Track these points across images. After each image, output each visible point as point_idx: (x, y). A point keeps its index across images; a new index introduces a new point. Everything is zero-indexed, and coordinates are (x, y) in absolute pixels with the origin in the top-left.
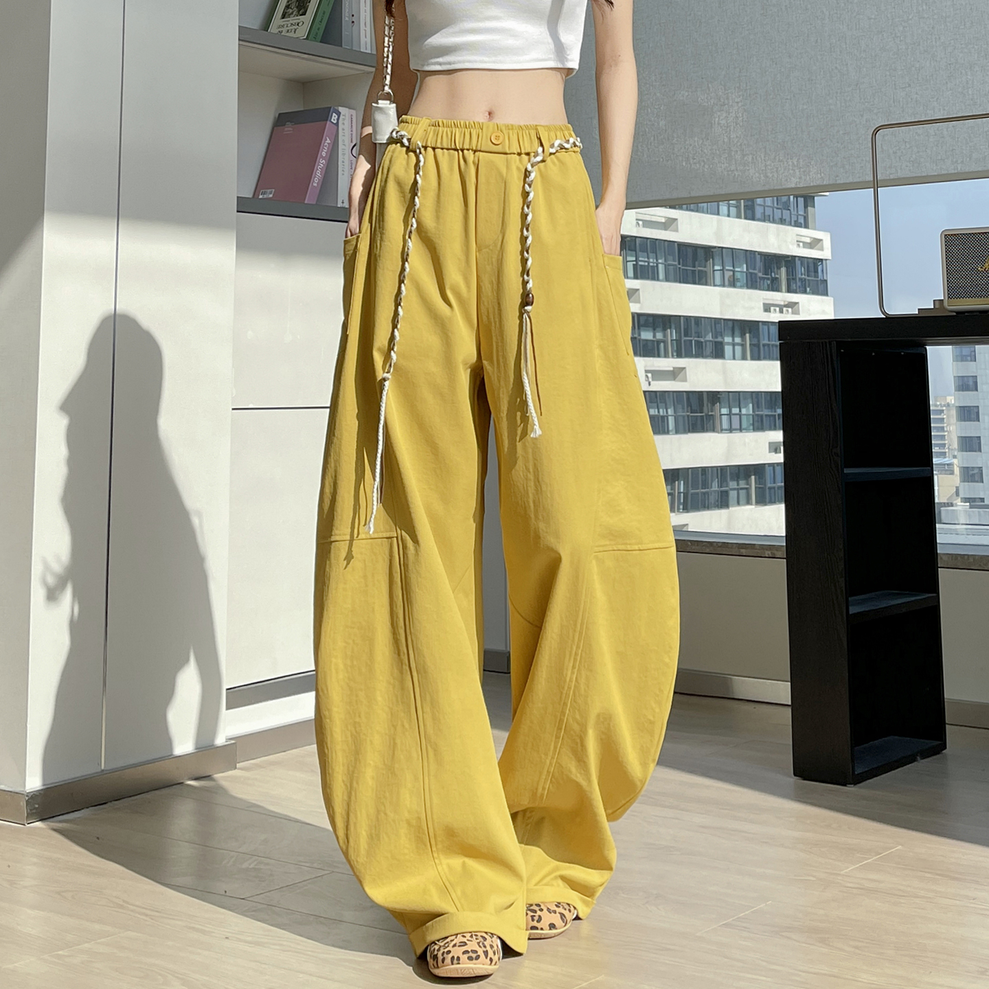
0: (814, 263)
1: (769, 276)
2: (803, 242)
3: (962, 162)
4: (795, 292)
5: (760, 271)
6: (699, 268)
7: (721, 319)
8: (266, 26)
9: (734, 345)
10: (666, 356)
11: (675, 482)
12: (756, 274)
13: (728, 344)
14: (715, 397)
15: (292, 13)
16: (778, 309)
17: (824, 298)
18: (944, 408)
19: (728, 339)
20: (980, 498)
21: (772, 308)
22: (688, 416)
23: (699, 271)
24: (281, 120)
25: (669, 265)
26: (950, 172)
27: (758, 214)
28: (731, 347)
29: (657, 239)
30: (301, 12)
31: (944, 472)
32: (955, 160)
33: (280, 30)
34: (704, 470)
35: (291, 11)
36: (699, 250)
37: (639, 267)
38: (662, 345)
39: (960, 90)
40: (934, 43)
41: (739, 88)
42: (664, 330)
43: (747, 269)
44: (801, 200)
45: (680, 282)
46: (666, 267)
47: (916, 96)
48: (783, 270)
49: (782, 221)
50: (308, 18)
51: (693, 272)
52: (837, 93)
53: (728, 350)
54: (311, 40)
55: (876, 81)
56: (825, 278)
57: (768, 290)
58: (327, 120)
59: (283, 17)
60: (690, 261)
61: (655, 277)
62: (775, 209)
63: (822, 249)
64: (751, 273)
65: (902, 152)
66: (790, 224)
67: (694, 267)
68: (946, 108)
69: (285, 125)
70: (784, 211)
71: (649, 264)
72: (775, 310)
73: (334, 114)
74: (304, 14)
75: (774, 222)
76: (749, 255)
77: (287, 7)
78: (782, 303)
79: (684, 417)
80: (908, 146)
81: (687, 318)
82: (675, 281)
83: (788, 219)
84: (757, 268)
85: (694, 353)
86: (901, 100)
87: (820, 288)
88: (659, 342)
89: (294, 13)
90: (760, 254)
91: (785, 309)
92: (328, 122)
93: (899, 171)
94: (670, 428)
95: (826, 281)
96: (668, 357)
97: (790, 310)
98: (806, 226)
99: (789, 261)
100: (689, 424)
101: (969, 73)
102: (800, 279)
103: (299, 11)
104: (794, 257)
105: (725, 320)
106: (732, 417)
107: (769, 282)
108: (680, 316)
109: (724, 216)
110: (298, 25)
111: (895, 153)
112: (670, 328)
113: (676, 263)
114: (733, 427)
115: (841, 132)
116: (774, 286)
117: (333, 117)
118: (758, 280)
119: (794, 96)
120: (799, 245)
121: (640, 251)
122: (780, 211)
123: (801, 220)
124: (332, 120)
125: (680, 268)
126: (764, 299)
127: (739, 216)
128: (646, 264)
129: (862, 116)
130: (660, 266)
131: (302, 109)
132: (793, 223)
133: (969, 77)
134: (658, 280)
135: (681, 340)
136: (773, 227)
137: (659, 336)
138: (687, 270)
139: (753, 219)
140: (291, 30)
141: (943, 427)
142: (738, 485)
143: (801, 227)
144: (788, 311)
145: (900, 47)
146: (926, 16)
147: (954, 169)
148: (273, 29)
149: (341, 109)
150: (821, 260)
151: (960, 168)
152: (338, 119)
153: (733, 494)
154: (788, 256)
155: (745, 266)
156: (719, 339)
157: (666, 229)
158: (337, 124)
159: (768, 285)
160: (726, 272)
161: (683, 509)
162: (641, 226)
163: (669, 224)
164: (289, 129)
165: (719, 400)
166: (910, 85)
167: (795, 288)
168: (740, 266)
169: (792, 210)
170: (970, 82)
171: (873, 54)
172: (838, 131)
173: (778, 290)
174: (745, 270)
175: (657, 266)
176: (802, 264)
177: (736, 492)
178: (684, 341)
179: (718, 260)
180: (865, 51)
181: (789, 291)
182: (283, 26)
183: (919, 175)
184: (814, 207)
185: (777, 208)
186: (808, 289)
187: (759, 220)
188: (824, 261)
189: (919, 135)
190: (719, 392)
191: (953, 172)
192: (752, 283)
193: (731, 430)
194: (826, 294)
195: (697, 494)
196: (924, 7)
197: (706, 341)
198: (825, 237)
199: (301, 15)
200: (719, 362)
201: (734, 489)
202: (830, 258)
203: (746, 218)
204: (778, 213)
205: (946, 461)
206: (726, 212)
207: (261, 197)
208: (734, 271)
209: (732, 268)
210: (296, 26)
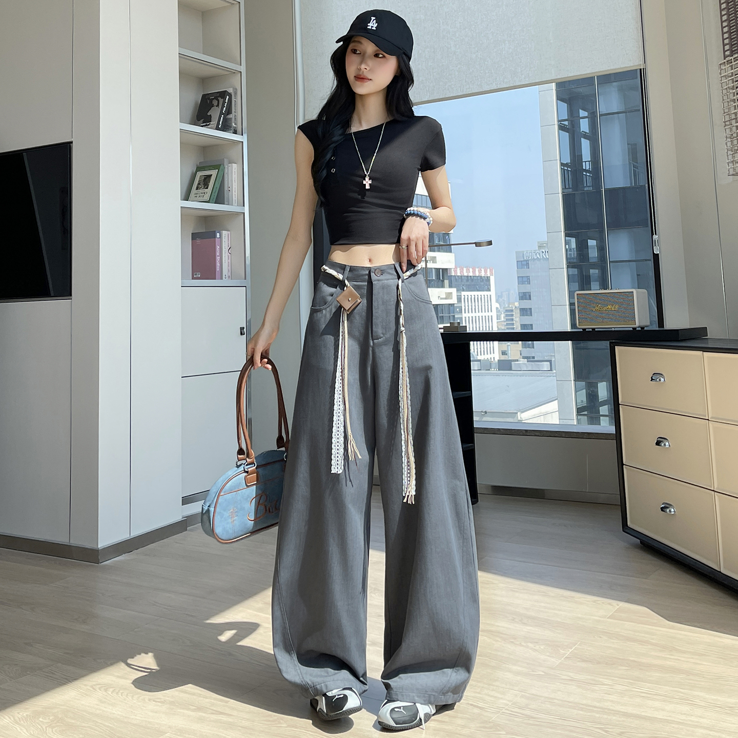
20: (532, 357)
24: (194, 236)
35: (201, 186)
50: (209, 190)
58: (216, 237)
59: (197, 189)
69: (197, 240)
73: (218, 234)
74: (207, 188)
77: (199, 184)
103: (204, 187)
117: (218, 236)
131: (204, 231)
140: (201, 196)
148: (193, 194)
149: (223, 231)
152: (220, 236)
158: (221, 238)
164: (199, 241)
182: (197, 194)
199: (205, 189)
210: (203, 194)
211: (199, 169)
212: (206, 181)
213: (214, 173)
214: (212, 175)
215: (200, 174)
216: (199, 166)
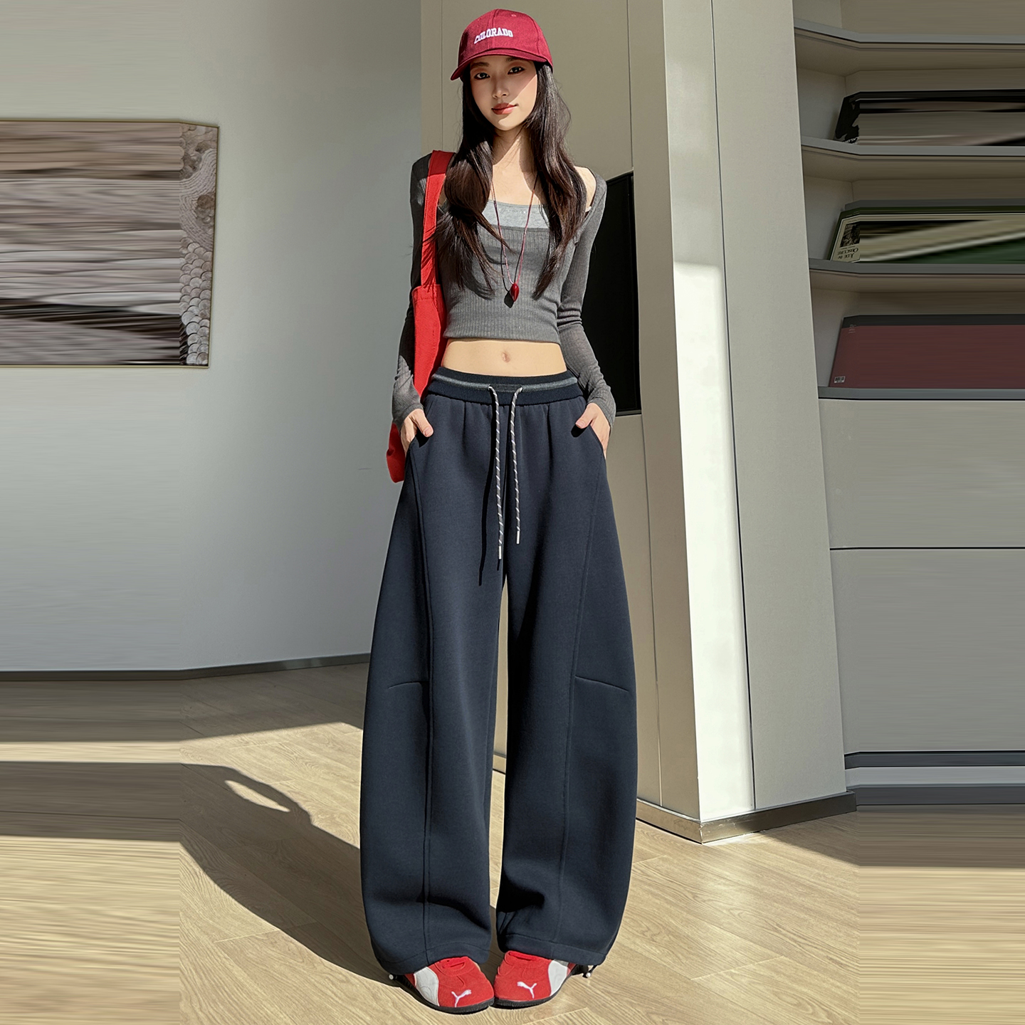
8: (828, 256)
15: (848, 242)
24: (846, 322)
35: (848, 240)
59: (842, 244)
69: (849, 327)
89: (850, 242)
110: (854, 251)
140: (848, 256)
148: (835, 257)
164: (852, 329)
199: (855, 243)
207: (835, 382)
211: (844, 215)
212: (856, 231)
215: (845, 222)
216: (844, 210)
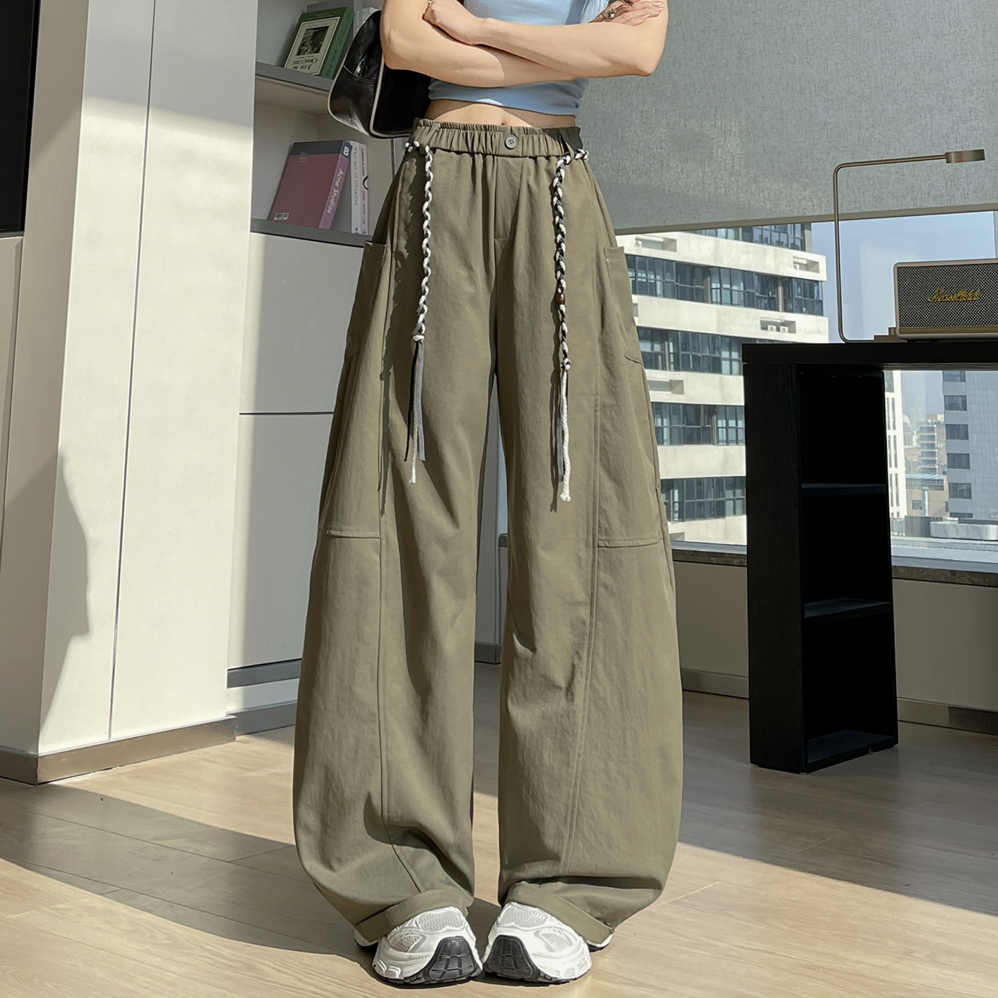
0: (810, 285)
1: (767, 296)
2: (800, 264)
3: (921, 199)
4: (792, 311)
5: (757, 291)
6: (697, 286)
7: (718, 335)
8: (282, 62)
9: (731, 360)
10: (664, 368)
11: (669, 491)
12: (754, 294)
13: (725, 359)
14: (712, 410)
15: (307, 51)
16: (774, 327)
17: (820, 318)
18: (935, 426)
19: (725, 354)
20: (968, 514)
21: (769, 327)
22: (684, 428)
23: (697, 289)
24: (296, 149)
25: (667, 282)
26: (910, 208)
27: (756, 237)
28: (728, 362)
29: (655, 258)
30: (314, 51)
31: (934, 488)
32: (914, 196)
33: (296, 65)
34: (699, 481)
36: (696, 269)
37: (637, 283)
38: (660, 357)
39: (920, 131)
40: (896, 88)
41: (714, 126)
42: (662, 342)
43: (744, 289)
44: (798, 226)
45: (678, 299)
46: (664, 284)
47: (879, 136)
48: (780, 289)
49: (779, 244)
50: (321, 56)
51: (692, 288)
52: (806, 131)
53: (725, 365)
54: (323, 77)
55: (842, 121)
56: (821, 299)
57: (766, 309)
58: (339, 152)
59: (299, 54)
60: (688, 279)
61: (653, 293)
62: (773, 232)
63: (817, 271)
64: (749, 293)
65: (866, 188)
66: (787, 246)
67: (692, 285)
68: (907, 148)
69: (299, 154)
70: (781, 234)
71: (647, 280)
72: (772, 328)
73: (346, 148)
74: (317, 51)
75: (771, 244)
76: (746, 276)
77: (303, 45)
78: (779, 321)
79: (679, 428)
80: (871, 182)
81: (685, 333)
82: (673, 297)
83: (785, 242)
84: (755, 288)
85: (691, 367)
86: (865, 139)
87: (815, 307)
88: (656, 355)
89: (309, 51)
90: (757, 274)
91: (781, 328)
92: (341, 155)
93: (863, 205)
94: (665, 437)
95: (821, 302)
96: (666, 370)
97: (787, 328)
98: (803, 249)
99: (787, 281)
100: (684, 436)
101: (928, 116)
102: (797, 299)
103: (313, 49)
104: (791, 278)
105: (722, 336)
106: (729, 430)
107: (766, 301)
108: (678, 331)
109: (722, 237)
110: (312, 62)
111: (859, 189)
112: (668, 340)
113: (674, 281)
114: (730, 438)
115: (810, 168)
116: (772, 306)
117: (345, 151)
118: (756, 299)
119: (766, 134)
120: (795, 267)
121: (639, 268)
122: (777, 234)
123: (798, 243)
124: (344, 153)
125: (677, 286)
126: (761, 317)
127: (737, 238)
128: (644, 280)
129: (829, 153)
130: (658, 283)
131: (316, 140)
132: (790, 246)
133: (928, 120)
134: (656, 295)
135: (678, 356)
136: (770, 249)
137: (657, 348)
138: (685, 287)
139: (751, 241)
140: (306, 66)
141: (934, 444)
142: (734, 495)
143: (798, 249)
144: (784, 329)
145: (864, 91)
146: (889, 62)
147: (914, 205)
148: (289, 65)
149: (352, 143)
150: (817, 282)
151: (919, 204)
152: (350, 153)
153: (729, 504)
154: (785, 277)
155: (742, 284)
156: (717, 355)
157: (664, 249)
158: (349, 157)
159: (766, 304)
160: (723, 291)
161: (679, 518)
162: (641, 246)
163: (669, 245)
164: (303, 158)
165: (716, 413)
166: (873, 126)
167: (791, 307)
168: (738, 285)
169: (789, 233)
170: (929, 124)
171: (840, 97)
172: (807, 167)
173: (775, 309)
174: (742, 289)
175: (655, 283)
176: (799, 285)
177: (732, 502)
178: (682, 355)
179: (715, 278)
180: (832, 93)
181: (786, 310)
182: (298, 63)
183: (882, 210)
184: (810, 230)
185: (775, 232)
186: (804, 309)
187: (756, 242)
188: (820, 283)
189: (881, 173)
190: (715, 406)
191: (912, 207)
192: (750, 302)
193: (728, 442)
194: (822, 314)
195: (693, 503)
196: (887, 55)
197: (703, 357)
198: (821, 260)
199: (315, 53)
200: (716, 376)
201: (731, 500)
202: (825, 279)
203: (744, 240)
204: (775, 237)
205: (937, 476)
206: (724, 234)
207: (276, 219)
208: (731, 291)
209: (728, 286)
210: (310, 63)
211: (304, 18)
212: (317, 38)
213: (332, 23)
214: (327, 27)
215: (306, 26)
216: (306, 12)
